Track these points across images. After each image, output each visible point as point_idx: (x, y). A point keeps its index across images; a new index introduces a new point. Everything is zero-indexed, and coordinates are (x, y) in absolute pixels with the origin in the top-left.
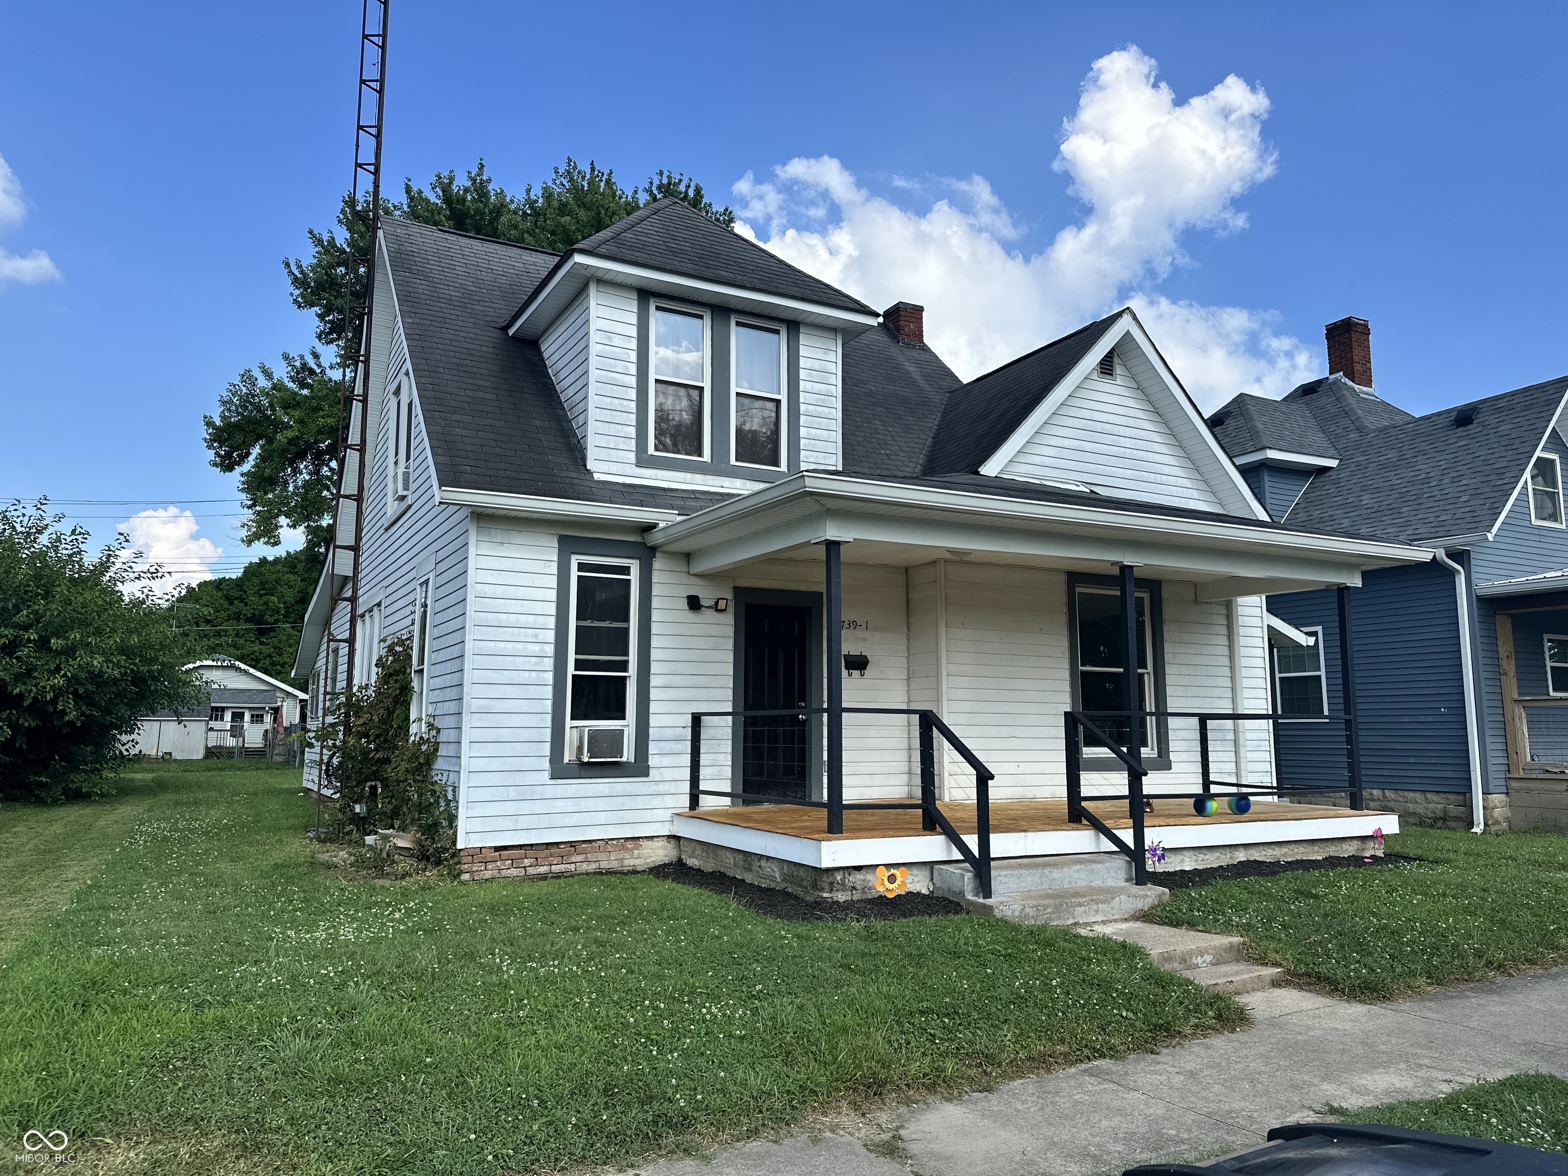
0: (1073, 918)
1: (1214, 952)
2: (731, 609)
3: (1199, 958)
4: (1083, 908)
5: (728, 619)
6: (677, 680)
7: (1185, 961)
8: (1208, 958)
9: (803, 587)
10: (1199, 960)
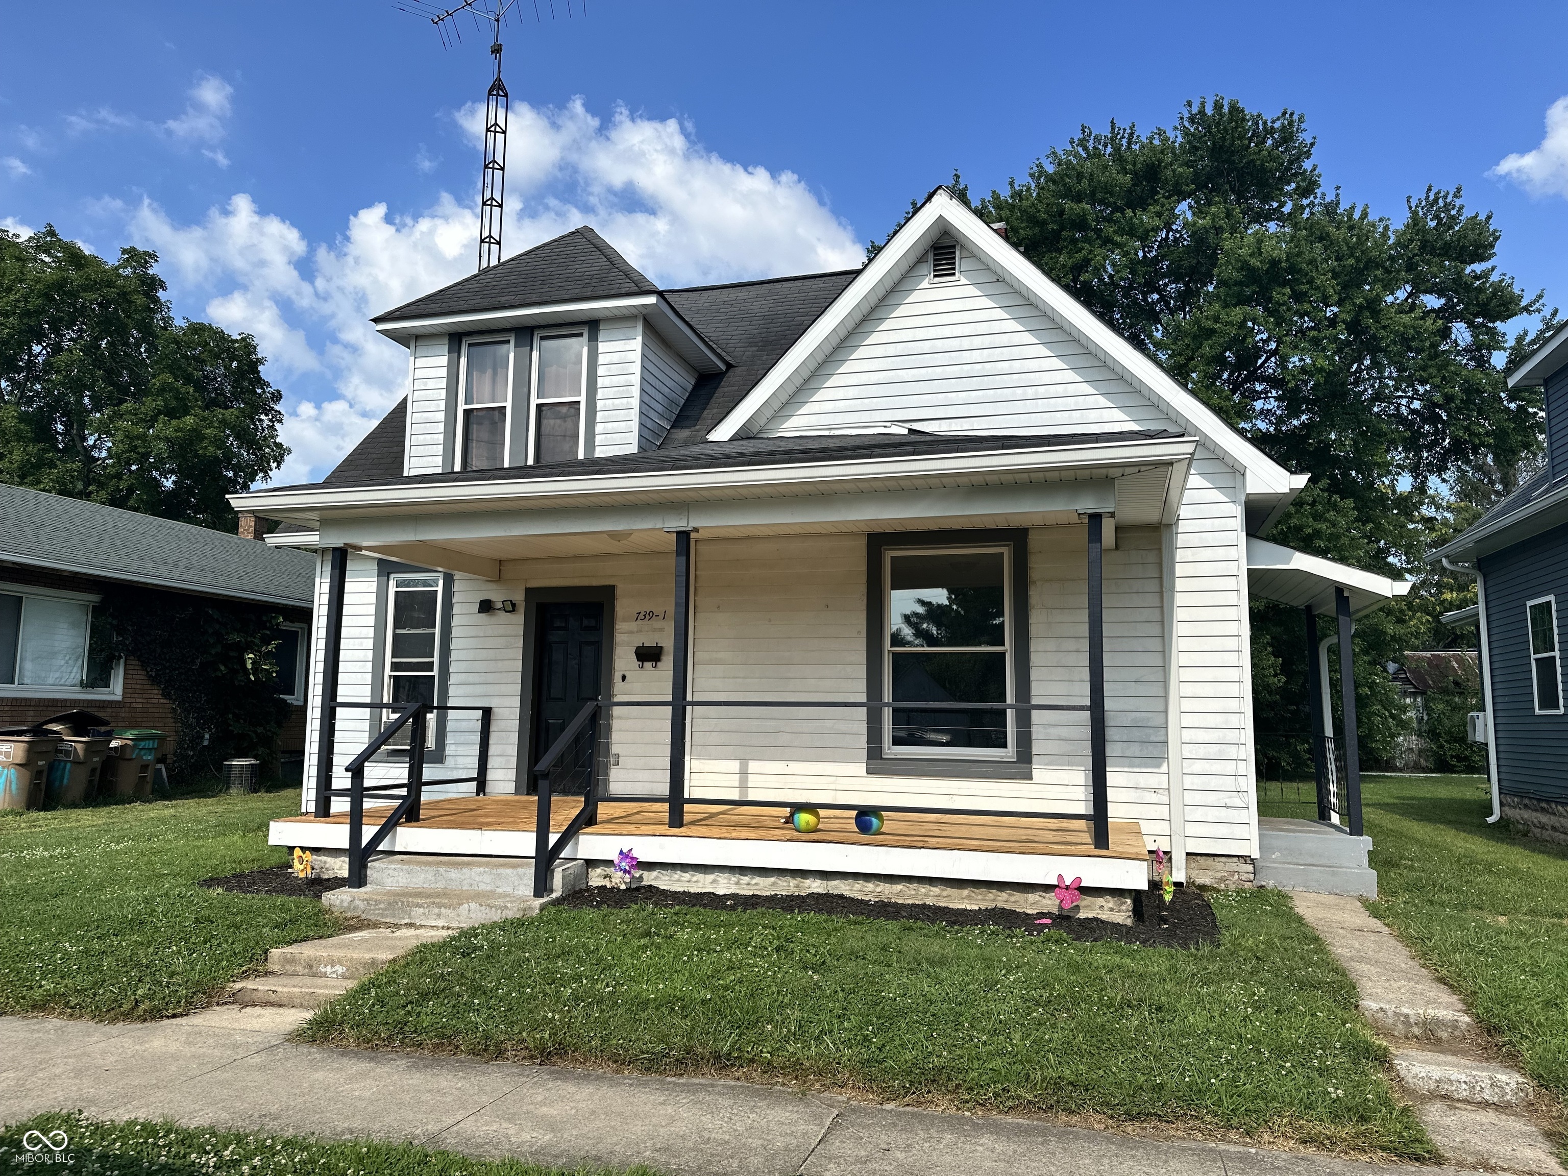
0: (410, 918)
1: (349, 964)
2: (521, 610)
3: (329, 967)
4: (421, 910)
5: (518, 619)
6: (472, 678)
7: (311, 967)
8: (340, 969)
9: (595, 583)
10: (329, 969)
